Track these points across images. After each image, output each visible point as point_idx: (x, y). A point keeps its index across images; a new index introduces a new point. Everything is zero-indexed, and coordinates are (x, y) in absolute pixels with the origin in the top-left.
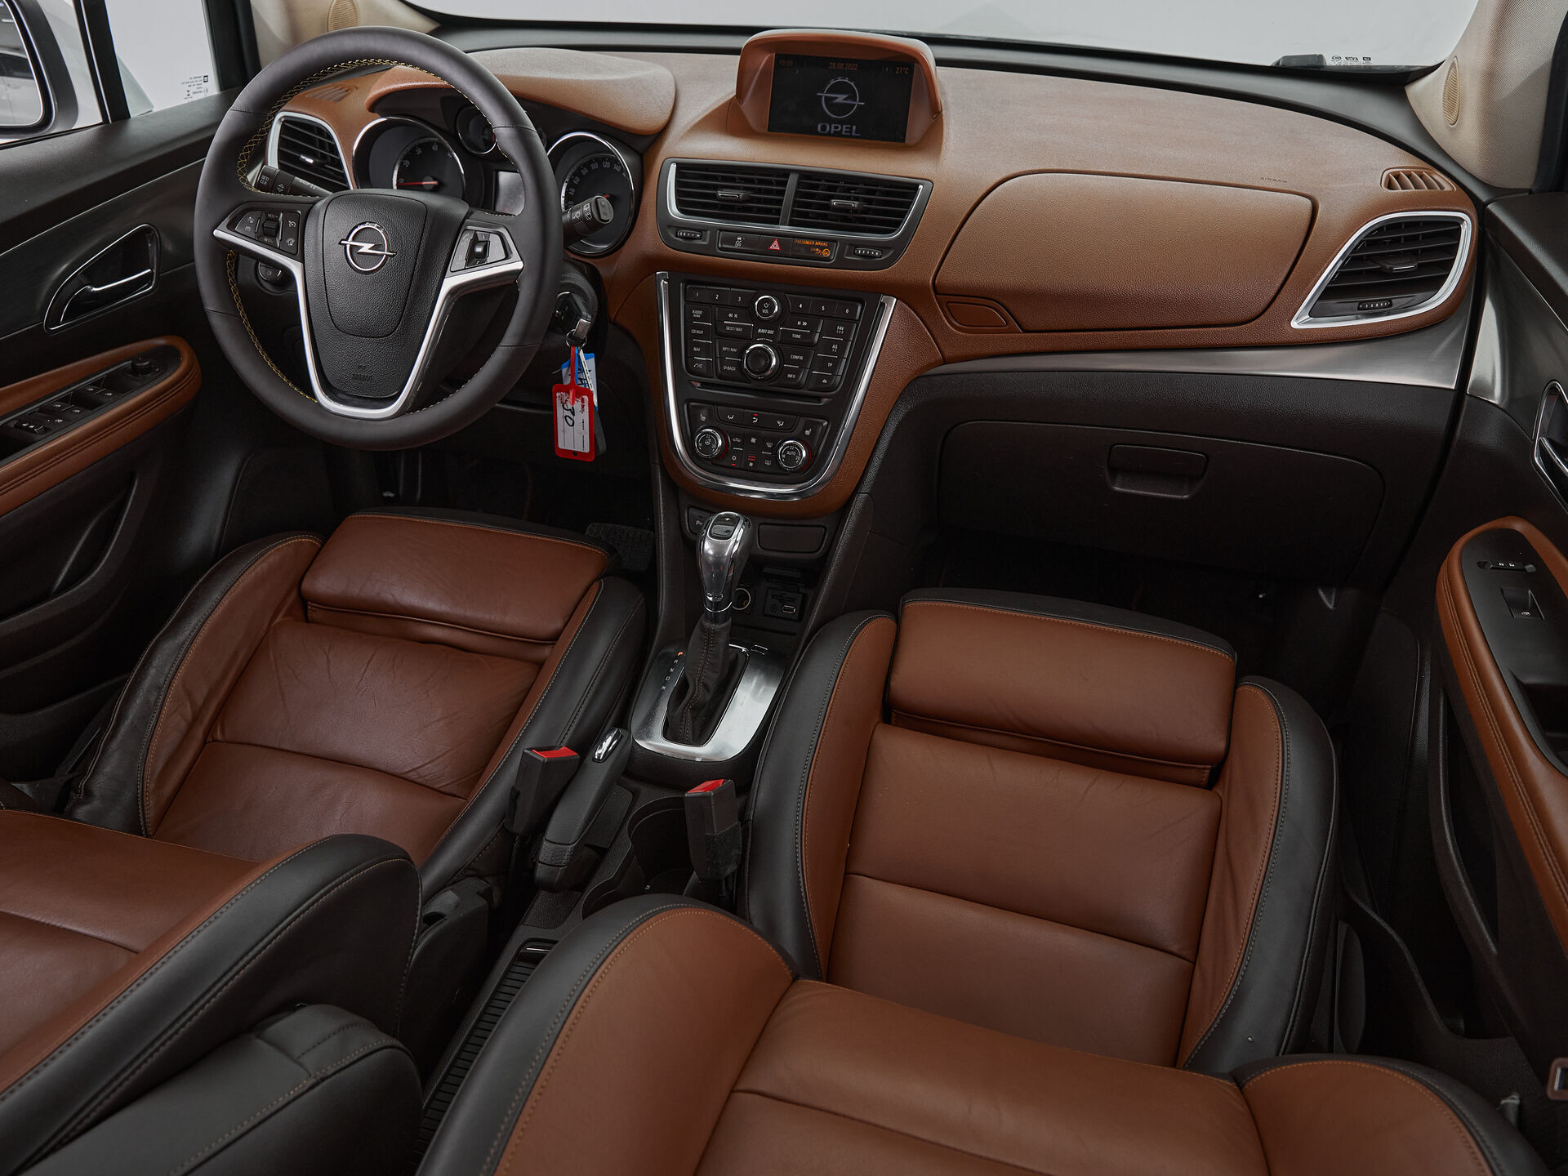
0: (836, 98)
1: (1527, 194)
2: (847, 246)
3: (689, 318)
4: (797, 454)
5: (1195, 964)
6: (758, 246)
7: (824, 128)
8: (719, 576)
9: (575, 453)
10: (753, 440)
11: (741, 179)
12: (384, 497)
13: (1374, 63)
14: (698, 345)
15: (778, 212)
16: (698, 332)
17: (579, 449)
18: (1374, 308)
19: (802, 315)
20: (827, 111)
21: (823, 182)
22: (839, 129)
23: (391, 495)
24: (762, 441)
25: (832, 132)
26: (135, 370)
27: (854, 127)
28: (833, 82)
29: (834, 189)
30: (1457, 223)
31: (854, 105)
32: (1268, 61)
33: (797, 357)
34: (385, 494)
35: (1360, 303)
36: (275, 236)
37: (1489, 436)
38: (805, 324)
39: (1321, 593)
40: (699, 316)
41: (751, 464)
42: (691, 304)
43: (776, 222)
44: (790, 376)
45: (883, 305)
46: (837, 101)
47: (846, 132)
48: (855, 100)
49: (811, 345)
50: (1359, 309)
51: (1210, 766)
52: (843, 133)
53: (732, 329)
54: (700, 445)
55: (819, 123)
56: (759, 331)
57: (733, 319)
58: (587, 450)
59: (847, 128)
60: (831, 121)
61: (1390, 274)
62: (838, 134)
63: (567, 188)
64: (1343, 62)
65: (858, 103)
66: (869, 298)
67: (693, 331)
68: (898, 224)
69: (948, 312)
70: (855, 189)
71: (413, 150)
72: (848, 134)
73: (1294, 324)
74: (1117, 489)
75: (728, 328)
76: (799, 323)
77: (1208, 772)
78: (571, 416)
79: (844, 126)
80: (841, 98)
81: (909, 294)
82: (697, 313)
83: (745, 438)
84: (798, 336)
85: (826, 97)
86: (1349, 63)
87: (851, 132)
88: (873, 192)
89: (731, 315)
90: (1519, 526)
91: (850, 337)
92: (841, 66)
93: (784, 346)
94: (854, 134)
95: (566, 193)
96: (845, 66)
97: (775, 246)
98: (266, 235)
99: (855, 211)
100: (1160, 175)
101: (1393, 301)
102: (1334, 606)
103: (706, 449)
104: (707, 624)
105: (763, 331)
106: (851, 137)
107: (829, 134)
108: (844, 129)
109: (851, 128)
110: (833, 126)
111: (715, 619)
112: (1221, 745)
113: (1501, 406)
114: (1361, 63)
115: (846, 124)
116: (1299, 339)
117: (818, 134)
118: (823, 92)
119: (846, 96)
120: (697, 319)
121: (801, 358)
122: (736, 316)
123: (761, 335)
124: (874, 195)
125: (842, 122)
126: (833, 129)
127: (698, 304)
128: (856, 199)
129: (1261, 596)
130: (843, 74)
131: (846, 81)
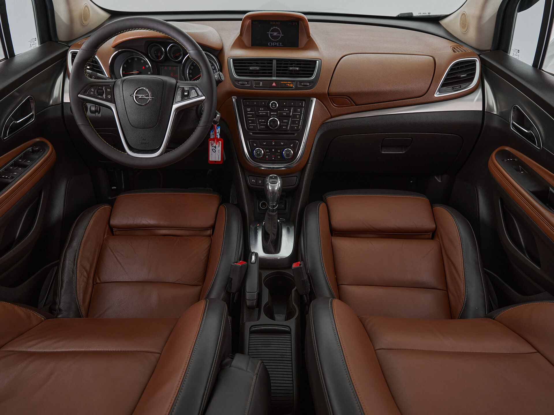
0: (274, 34)
1: (490, 51)
2: (298, 82)
3: (246, 112)
4: (290, 153)
5: (447, 291)
6: (268, 85)
7: (270, 44)
8: (274, 197)
9: (215, 161)
10: (273, 150)
11: (255, 63)
12: (112, 189)
13: (431, 14)
14: (250, 120)
15: (272, 73)
16: (250, 116)
17: (217, 160)
18: (457, 88)
19: (285, 107)
20: (271, 38)
21: (283, 62)
22: (276, 44)
23: (115, 188)
24: (276, 150)
25: (273, 45)
26: (33, 152)
27: (281, 43)
28: (272, 28)
29: (290, 64)
30: (474, 61)
32: (395, 15)
33: (285, 121)
34: (113, 188)
35: (453, 87)
36: (102, 95)
37: (496, 124)
38: (287, 109)
39: (436, 177)
40: (249, 110)
41: (273, 158)
42: (246, 106)
43: (271, 76)
44: (284, 127)
45: (312, 101)
47: (278, 45)
48: (280, 34)
49: (290, 116)
50: (452, 89)
51: (431, 233)
52: (277, 45)
53: (262, 113)
54: (256, 154)
55: (268, 43)
56: (271, 113)
57: (262, 110)
58: (220, 160)
59: (278, 44)
60: (273, 42)
61: (460, 78)
62: (276, 46)
63: (189, 70)
64: (422, 15)
65: (281, 35)
66: (307, 100)
67: (248, 116)
68: (312, 74)
69: (332, 101)
70: (294, 64)
71: (127, 61)
72: (279, 46)
73: (435, 96)
74: (383, 152)
75: (260, 113)
76: (285, 109)
77: (431, 234)
78: (215, 149)
79: (277, 43)
80: (275, 34)
81: (320, 97)
82: (249, 109)
83: (270, 150)
84: (285, 114)
85: (270, 34)
86: (423, 15)
87: (280, 45)
88: (300, 64)
89: (261, 109)
90: (507, 148)
91: (302, 112)
92: (274, 23)
93: (281, 117)
94: (281, 45)
95: (189, 72)
96: (276, 23)
97: (274, 84)
98: (99, 95)
99: (297, 71)
100: (387, 52)
101: (461, 86)
102: (441, 180)
103: (259, 155)
104: (271, 213)
105: (273, 113)
106: (280, 46)
107: (272, 46)
108: (277, 44)
109: (280, 44)
110: (274, 43)
111: (273, 211)
112: (434, 226)
113: (497, 114)
114: (427, 14)
115: (278, 42)
116: (437, 100)
117: (268, 46)
118: (269, 32)
119: (277, 33)
120: (249, 112)
121: (287, 121)
122: (263, 109)
123: (273, 115)
124: (301, 65)
125: (277, 42)
126: (274, 44)
127: (249, 106)
128: (297, 67)
129: (411, 182)
130: (275, 26)
131: (277, 28)
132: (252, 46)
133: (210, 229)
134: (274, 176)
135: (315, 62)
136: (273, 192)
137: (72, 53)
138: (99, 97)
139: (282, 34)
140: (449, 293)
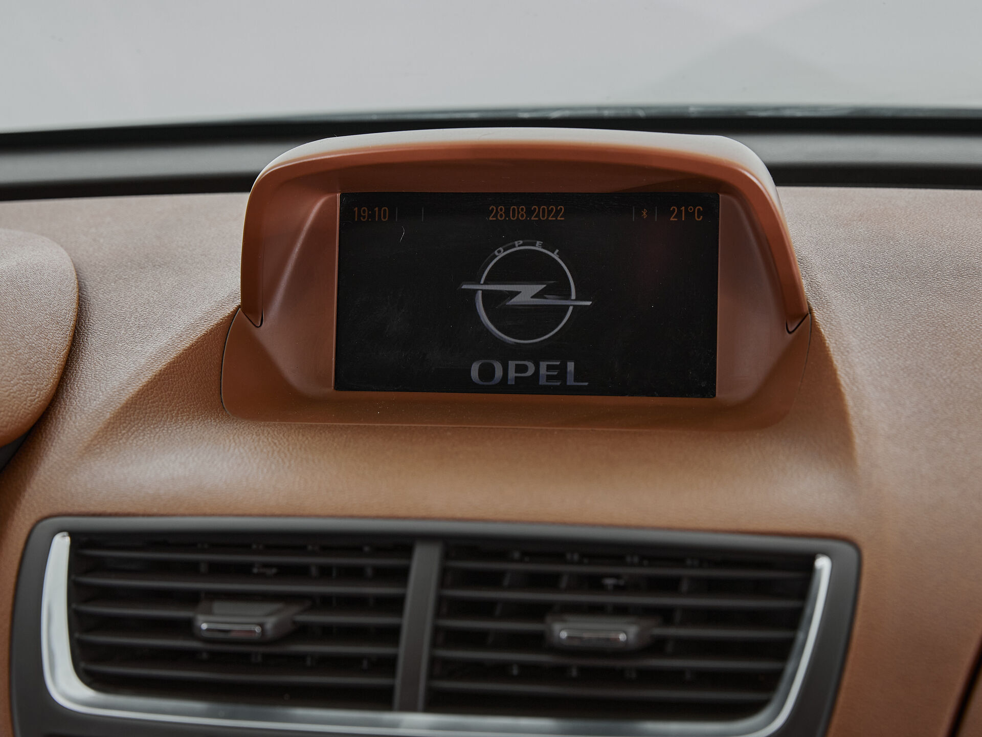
7: (487, 372)
15: (387, 665)
22: (531, 372)
25: (511, 382)
27: (571, 366)
28: (500, 254)
29: (549, 582)
31: (568, 306)
46: (516, 300)
47: (549, 378)
48: (568, 296)
52: (543, 382)
55: (473, 360)
59: (549, 368)
60: (507, 353)
62: (529, 386)
65: (574, 301)
79: (543, 365)
80: (526, 294)
85: (485, 292)
87: (563, 376)
92: (519, 213)
94: (570, 381)
96: (531, 211)
99: (623, 652)
106: (566, 390)
107: (503, 387)
108: (543, 371)
109: (563, 369)
110: (512, 365)
115: (545, 359)
117: (468, 386)
118: (479, 283)
119: (539, 287)
125: (536, 354)
126: (512, 374)
128: (621, 611)
130: (529, 232)
131: (538, 247)
132: (340, 385)
139: (577, 299)
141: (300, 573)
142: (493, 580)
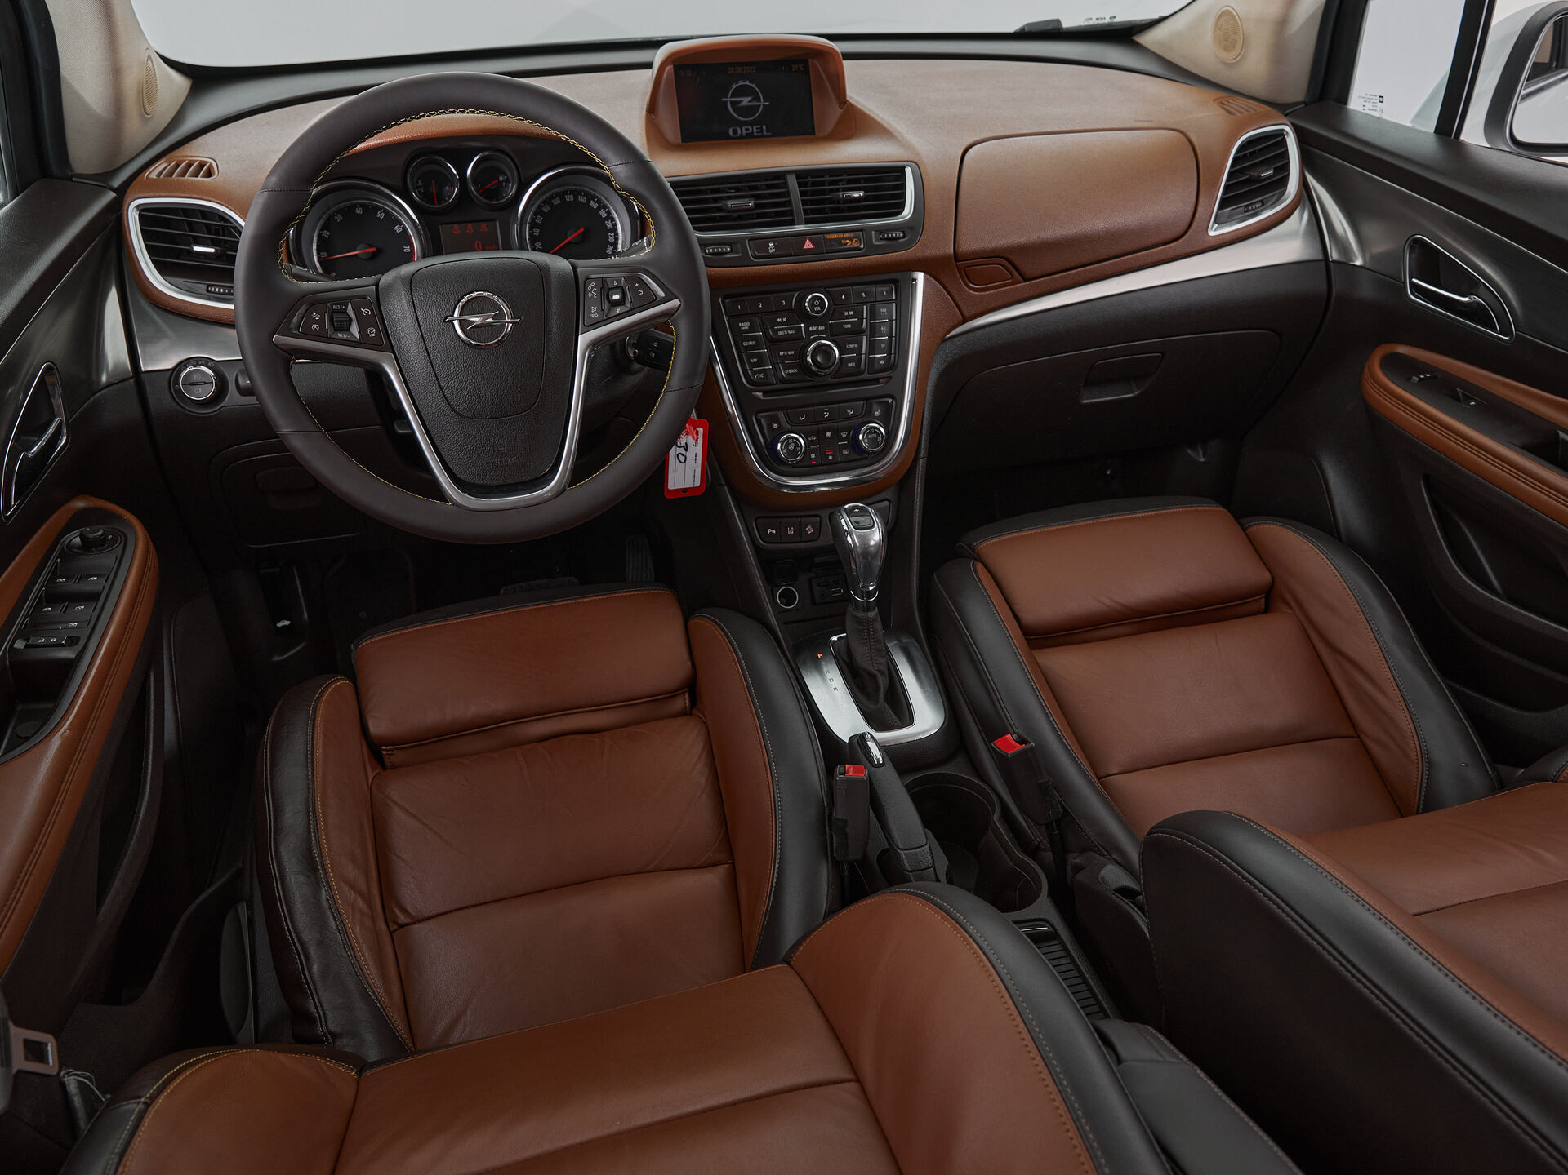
0: (741, 101)
1: (1303, 105)
2: (873, 232)
3: (737, 333)
4: (878, 436)
5: (1359, 737)
6: (791, 247)
7: (735, 132)
8: (868, 566)
9: (684, 490)
10: (828, 434)
11: (731, 188)
12: (278, 627)
14: (753, 356)
15: (791, 212)
16: (750, 343)
17: (690, 484)
18: (1253, 209)
19: (847, 305)
20: (736, 116)
22: (751, 130)
23: (287, 623)
24: (836, 432)
25: (744, 135)
26: (88, 544)
27: (764, 127)
28: (735, 86)
30: (1281, 135)
31: (759, 106)
33: (852, 346)
34: (280, 625)
35: (1246, 206)
36: (347, 330)
37: (1366, 290)
38: (851, 313)
39: (1189, 451)
40: (747, 328)
41: (830, 458)
42: (736, 317)
43: (792, 223)
44: (850, 365)
45: (915, 280)
46: (742, 104)
47: (757, 132)
48: (760, 101)
49: (862, 332)
50: (1246, 212)
51: (1263, 596)
52: (755, 134)
53: (784, 332)
54: (785, 451)
55: (730, 127)
56: (811, 329)
57: (782, 323)
58: (698, 484)
59: (757, 128)
60: (741, 124)
61: (1260, 180)
62: (750, 136)
63: (531, 228)
64: (1093, 22)
65: (763, 103)
66: (896, 279)
67: (746, 344)
68: (902, 206)
69: (964, 275)
70: (841, 180)
72: (760, 134)
73: (1212, 233)
74: (1085, 401)
75: (780, 333)
76: (846, 313)
77: (1263, 599)
78: (684, 452)
79: (755, 128)
80: (745, 101)
81: (931, 266)
82: (745, 326)
83: (820, 434)
84: (849, 326)
85: (732, 102)
86: (1096, 22)
87: (762, 131)
89: (779, 320)
90: (1402, 349)
91: (892, 316)
92: (739, 70)
93: (840, 337)
94: (765, 133)
95: (530, 234)
96: (743, 70)
97: (808, 245)
98: (337, 330)
99: (865, 200)
100: (1069, 129)
101: (1265, 201)
102: (1204, 456)
103: (793, 453)
104: (861, 614)
105: (814, 328)
106: (763, 136)
107: (741, 137)
108: (755, 130)
109: (761, 128)
110: (744, 128)
111: (868, 607)
112: (1267, 576)
113: (1368, 266)
116: (1218, 242)
117: (730, 138)
118: (727, 97)
119: (750, 98)
120: (746, 331)
121: (856, 346)
122: (785, 320)
123: (814, 333)
124: (860, 183)
125: (752, 124)
126: (744, 132)
127: (743, 316)
128: (857, 189)
129: (1108, 472)
130: (744, 77)
131: (747, 83)
132: (683, 141)
133: (680, 694)
134: (857, 507)
135: (902, 170)
136: (866, 553)
137: (141, 208)
138: (340, 335)
140: (1369, 743)
141: (756, 188)
142: (822, 183)
